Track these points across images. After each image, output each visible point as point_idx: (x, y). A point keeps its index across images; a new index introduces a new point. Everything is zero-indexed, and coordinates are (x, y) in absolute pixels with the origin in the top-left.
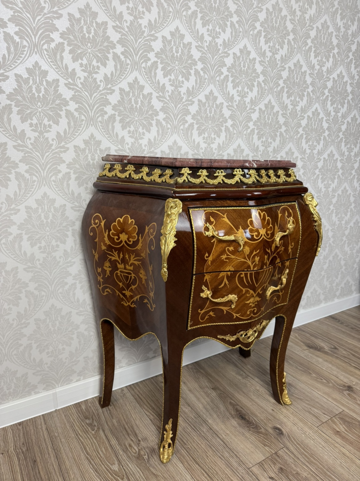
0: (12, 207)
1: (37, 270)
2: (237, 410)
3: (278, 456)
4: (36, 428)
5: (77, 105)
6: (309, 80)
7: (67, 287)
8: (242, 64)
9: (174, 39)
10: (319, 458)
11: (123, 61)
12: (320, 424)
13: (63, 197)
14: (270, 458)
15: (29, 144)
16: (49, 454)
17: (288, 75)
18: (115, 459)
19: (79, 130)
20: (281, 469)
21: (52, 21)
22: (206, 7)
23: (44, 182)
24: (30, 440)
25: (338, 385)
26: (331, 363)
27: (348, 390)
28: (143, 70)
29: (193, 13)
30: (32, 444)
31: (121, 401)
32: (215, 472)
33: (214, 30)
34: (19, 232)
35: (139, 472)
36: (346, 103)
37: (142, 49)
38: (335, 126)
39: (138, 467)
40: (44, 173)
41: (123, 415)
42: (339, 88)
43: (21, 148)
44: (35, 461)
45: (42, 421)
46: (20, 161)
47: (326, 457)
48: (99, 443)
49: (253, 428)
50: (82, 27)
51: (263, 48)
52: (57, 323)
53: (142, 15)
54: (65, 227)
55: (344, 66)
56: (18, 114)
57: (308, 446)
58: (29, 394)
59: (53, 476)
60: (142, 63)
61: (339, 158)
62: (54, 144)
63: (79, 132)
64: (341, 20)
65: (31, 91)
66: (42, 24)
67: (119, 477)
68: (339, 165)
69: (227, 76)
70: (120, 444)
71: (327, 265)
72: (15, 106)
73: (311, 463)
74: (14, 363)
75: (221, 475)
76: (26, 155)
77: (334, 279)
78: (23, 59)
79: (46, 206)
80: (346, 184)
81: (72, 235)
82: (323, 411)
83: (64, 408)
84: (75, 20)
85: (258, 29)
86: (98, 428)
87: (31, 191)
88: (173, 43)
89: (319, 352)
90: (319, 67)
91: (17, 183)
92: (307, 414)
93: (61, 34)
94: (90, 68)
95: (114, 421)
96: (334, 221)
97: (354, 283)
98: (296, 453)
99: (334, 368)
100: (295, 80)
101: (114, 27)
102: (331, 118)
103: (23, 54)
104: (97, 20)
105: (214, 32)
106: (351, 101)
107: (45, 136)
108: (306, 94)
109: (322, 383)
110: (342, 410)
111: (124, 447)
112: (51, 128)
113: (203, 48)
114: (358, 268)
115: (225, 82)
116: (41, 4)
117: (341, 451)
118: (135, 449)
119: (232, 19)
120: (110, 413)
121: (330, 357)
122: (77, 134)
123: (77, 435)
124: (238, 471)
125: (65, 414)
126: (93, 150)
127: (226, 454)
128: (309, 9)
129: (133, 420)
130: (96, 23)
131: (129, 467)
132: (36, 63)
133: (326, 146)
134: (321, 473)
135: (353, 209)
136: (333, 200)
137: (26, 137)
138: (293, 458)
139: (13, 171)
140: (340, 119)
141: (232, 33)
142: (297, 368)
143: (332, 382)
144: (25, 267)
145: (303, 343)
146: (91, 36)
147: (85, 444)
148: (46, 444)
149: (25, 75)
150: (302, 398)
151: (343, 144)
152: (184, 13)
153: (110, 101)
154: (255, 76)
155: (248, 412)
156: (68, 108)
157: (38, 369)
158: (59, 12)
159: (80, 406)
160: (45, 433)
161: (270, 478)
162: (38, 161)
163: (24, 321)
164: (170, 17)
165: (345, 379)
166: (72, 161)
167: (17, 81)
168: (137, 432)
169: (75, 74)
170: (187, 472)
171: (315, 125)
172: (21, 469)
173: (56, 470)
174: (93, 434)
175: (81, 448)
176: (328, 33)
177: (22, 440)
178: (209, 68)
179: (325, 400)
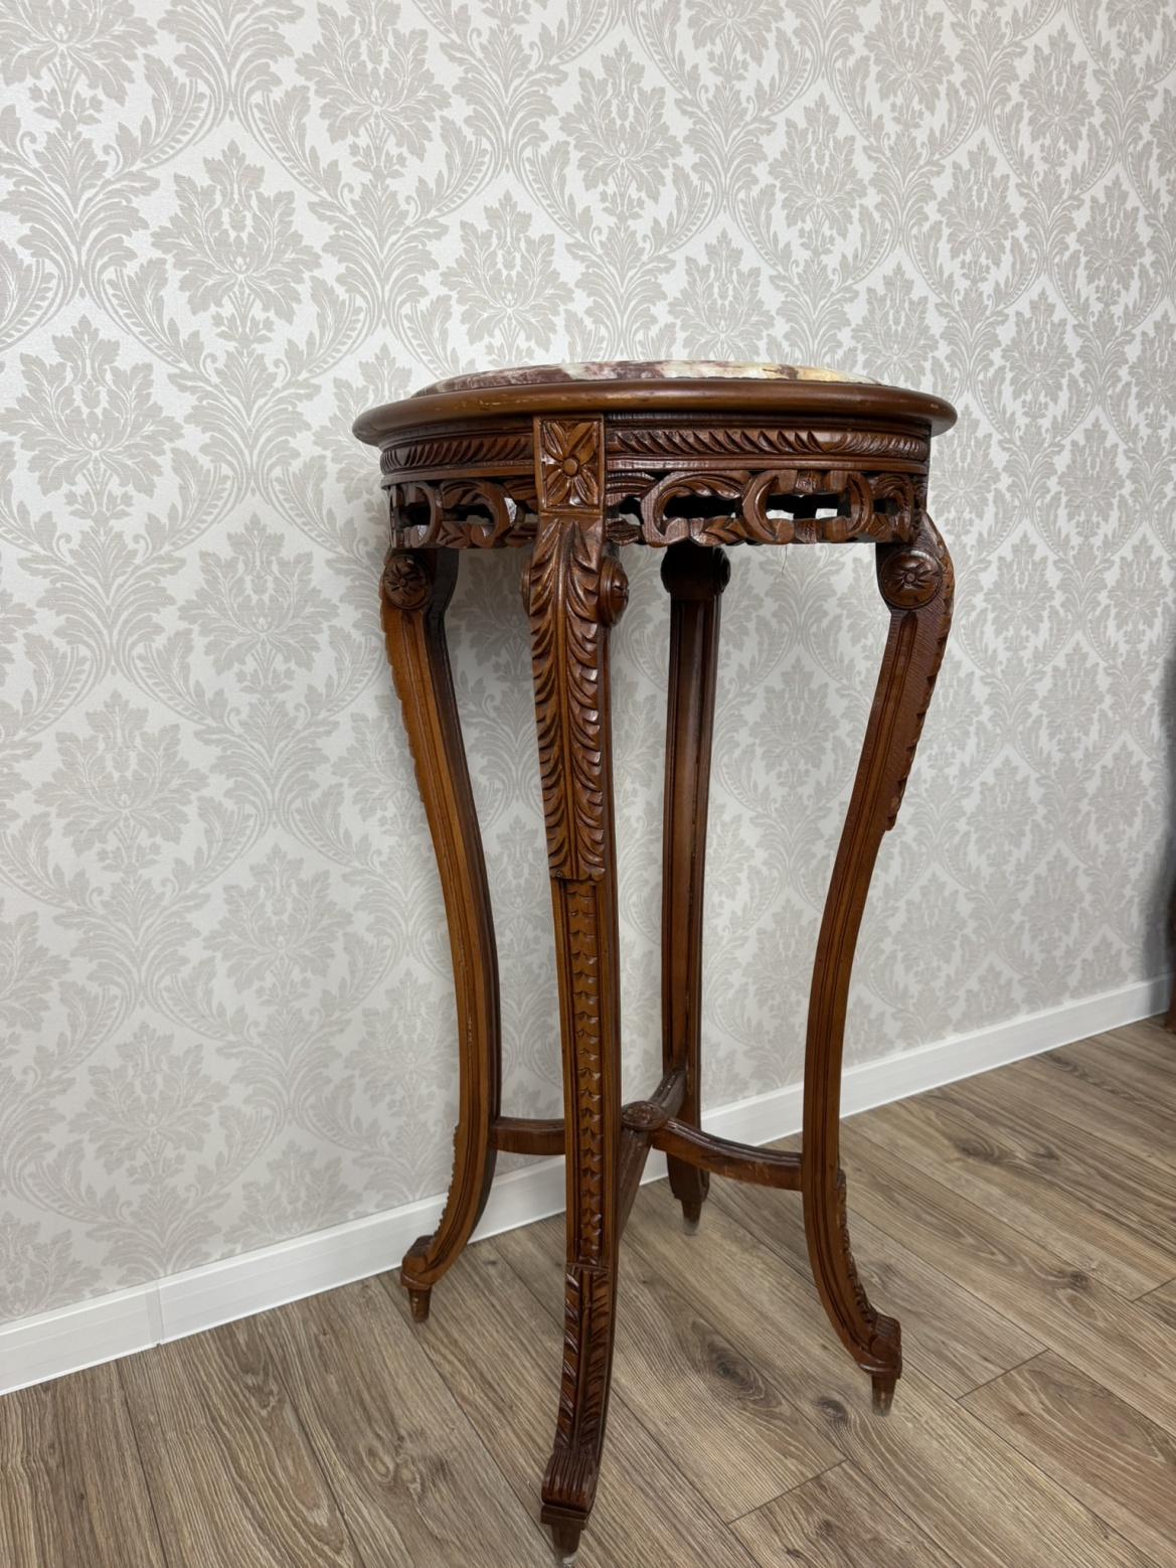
0: (17, 738)
1: (93, 920)
2: (712, 1348)
3: (822, 1487)
4: (94, 1399)
5: (209, 434)
6: (936, 324)
7: (185, 972)
8: (716, 290)
9: (498, 228)
10: (951, 1492)
11: (344, 301)
12: (968, 1390)
13: (171, 703)
14: (797, 1491)
15: (67, 554)
16: (125, 1475)
17: (866, 313)
18: (320, 1491)
19: (216, 506)
20: (827, 1525)
21: (129, 200)
22: (594, 132)
23: (113, 663)
24: (72, 1436)
25: (1041, 1269)
26: (1029, 1201)
27: (1073, 1286)
28: (406, 324)
29: (554, 150)
30: (79, 1446)
31: (359, 1318)
32: (622, 1534)
33: (622, 196)
34: (41, 809)
35: (389, 1531)
36: (1065, 387)
37: (401, 263)
38: (1031, 460)
39: (388, 1516)
40: (111, 636)
41: (358, 1363)
42: (1040, 343)
43: (42, 567)
44: (82, 1497)
45: (115, 1377)
46: (40, 604)
47: (973, 1491)
48: (278, 1444)
49: (755, 1402)
50: (218, 212)
51: (780, 237)
52: (159, 1078)
53: (397, 167)
54: (177, 791)
55: (1050, 275)
56: (31, 469)
57: (919, 1458)
58: (75, 1295)
59: (133, 1542)
60: (403, 303)
61: (1052, 557)
62: (141, 552)
63: (216, 511)
64: (1034, 138)
65: (70, 401)
66: (97, 213)
67: (327, 1544)
68: (1053, 577)
69: (670, 327)
70: (340, 1449)
71: (1030, 890)
72: (23, 446)
73: (922, 1508)
74: (28, 1200)
75: (640, 1543)
76: (58, 585)
77: (1056, 935)
78: (45, 313)
79: (119, 731)
80: (1079, 635)
81: (200, 815)
82: (984, 1352)
83: (183, 1339)
84: (196, 193)
85: (762, 185)
86: (281, 1401)
87: (73, 689)
88: (494, 241)
89: (995, 1169)
90: (969, 283)
91: (32, 666)
92: (932, 1360)
93: (153, 235)
94: (244, 325)
95: (331, 1379)
96: (1045, 752)
97: (1125, 947)
98: (879, 1477)
99: (1036, 1217)
100: (890, 328)
101: (312, 206)
102: (1017, 435)
103: (43, 299)
104: (261, 190)
105: (623, 200)
106: (1081, 381)
107: (112, 528)
108: (927, 365)
109: (992, 1265)
110: (1043, 1349)
111: (351, 1455)
112: (130, 505)
113: (592, 250)
114: (1136, 900)
115: (665, 345)
116: (95, 157)
117: (1022, 1472)
118: (384, 1464)
119: (678, 161)
120: (321, 1355)
121: (1028, 1184)
122: (209, 518)
123: (214, 1420)
124: (694, 1530)
125: (184, 1357)
126: (258, 563)
127: (663, 1481)
128: (927, 114)
129: (387, 1378)
130: (260, 197)
131: (363, 1518)
132: (84, 322)
133: (1004, 520)
134: (950, 1539)
135: (1110, 714)
136: (1037, 686)
137: (57, 534)
138: (868, 1495)
139: (19, 634)
140: (1048, 437)
141: (679, 200)
142: (918, 1217)
143: (1023, 1262)
144: (60, 911)
145: (950, 1138)
146: (244, 236)
147: (235, 1446)
148: (120, 1447)
149: (52, 358)
150: (922, 1310)
151: (1062, 513)
152: (528, 153)
153: (307, 418)
154: (758, 323)
155: (747, 1353)
156: (179, 444)
157: (102, 1219)
158: (149, 173)
159: (232, 1335)
160: (121, 1413)
161: (789, 1552)
162: (93, 603)
163: (56, 1073)
164: (484, 168)
165: (1067, 1250)
166: (195, 598)
167: (28, 375)
168: (398, 1412)
169: (201, 347)
170: (537, 1534)
171: (963, 459)
172: (38, 1519)
173: (143, 1523)
174: (262, 1419)
175: (223, 1458)
176: (994, 180)
177: (49, 1435)
178: (610, 306)
179: (993, 1317)
